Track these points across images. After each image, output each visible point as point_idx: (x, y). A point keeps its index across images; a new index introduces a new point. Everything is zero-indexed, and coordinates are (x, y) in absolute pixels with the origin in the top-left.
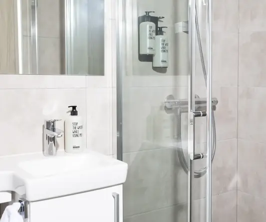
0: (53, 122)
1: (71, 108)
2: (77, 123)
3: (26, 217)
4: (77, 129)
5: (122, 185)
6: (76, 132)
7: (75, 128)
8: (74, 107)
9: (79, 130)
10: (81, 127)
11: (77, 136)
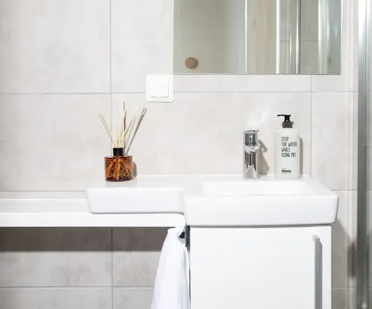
0: (254, 135)
1: (283, 118)
2: (287, 138)
3: (188, 244)
4: (288, 147)
5: (330, 227)
6: (286, 150)
7: (285, 144)
8: (287, 117)
9: (291, 147)
10: (295, 144)
11: (288, 155)
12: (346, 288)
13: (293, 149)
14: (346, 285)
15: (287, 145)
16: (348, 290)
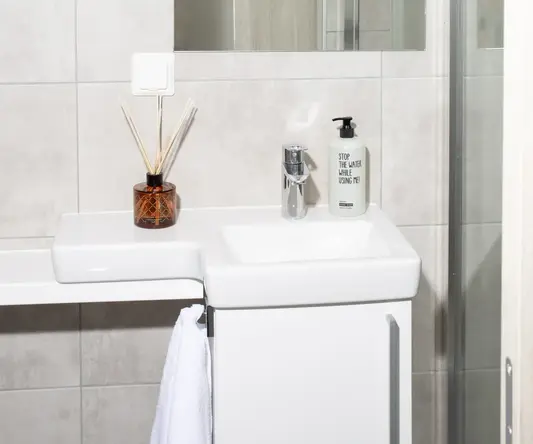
1: (340, 123)
2: (348, 156)
3: (210, 334)
4: (348, 168)
5: (410, 302)
6: (346, 173)
7: (344, 164)
8: (347, 121)
9: (353, 169)
10: (357, 164)
11: (348, 181)
12: (432, 373)
13: (356, 172)
14: (432, 368)
15: (347, 166)
16: (435, 375)
